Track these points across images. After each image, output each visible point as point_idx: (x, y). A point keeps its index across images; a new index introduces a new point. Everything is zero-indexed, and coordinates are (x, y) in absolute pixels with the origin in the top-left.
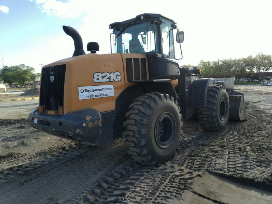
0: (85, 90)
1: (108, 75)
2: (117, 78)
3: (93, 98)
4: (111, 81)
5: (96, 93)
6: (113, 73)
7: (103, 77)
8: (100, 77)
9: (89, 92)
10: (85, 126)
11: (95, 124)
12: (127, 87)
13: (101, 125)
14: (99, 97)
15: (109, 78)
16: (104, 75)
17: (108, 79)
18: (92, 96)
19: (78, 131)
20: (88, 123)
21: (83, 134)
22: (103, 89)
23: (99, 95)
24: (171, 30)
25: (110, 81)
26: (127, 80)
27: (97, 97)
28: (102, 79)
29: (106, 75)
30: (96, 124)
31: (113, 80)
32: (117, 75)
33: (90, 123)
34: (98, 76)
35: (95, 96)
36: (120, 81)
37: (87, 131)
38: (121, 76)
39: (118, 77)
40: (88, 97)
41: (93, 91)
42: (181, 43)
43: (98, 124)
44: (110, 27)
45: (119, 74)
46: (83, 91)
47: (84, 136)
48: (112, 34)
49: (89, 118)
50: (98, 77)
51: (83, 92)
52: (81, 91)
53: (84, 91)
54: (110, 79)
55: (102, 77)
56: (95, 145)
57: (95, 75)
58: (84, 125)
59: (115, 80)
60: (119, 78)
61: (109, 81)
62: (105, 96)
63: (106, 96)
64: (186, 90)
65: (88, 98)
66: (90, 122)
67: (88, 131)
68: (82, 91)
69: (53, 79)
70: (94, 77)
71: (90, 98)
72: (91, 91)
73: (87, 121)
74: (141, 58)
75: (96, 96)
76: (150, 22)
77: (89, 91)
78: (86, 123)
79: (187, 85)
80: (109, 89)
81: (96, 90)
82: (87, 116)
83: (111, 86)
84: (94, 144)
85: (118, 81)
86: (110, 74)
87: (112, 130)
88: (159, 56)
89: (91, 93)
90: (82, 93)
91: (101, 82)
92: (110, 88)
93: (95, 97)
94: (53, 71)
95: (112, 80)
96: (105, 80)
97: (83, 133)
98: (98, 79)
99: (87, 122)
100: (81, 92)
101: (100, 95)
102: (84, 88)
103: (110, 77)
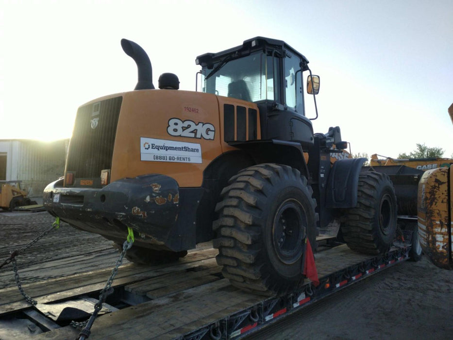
0: (152, 144)
1: (193, 127)
2: (207, 134)
3: (165, 161)
4: (197, 137)
5: (171, 153)
6: (202, 124)
7: (184, 129)
8: (179, 127)
9: (159, 150)
10: (149, 202)
11: (167, 200)
12: (223, 152)
13: (177, 204)
14: (176, 161)
15: (195, 132)
16: (186, 124)
17: (192, 132)
18: (164, 158)
19: (136, 209)
20: (155, 197)
21: (144, 216)
22: (182, 148)
23: (176, 157)
24: (300, 72)
25: (195, 137)
26: (225, 141)
27: (172, 161)
28: (183, 130)
29: (189, 126)
30: (170, 201)
31: (202, 136)
32: (208, 130)
33: (158, 197)
34: (176, 124)
35: (168, 158)
36: (213, 140)
37: (151, 212)
38: (214, 131)
39: (209, 132)
40: (157, 157)
41: (167, 148)
42: (316, 95)
43: (172, 200)
44: (198, 60)
45: (212, 128)
46: (149, 146)
47: (146, 221)
48: (198, 74)
49: (157, 189)
50: (176, 127)
51: (149, 148)
52: (145, 144)
53: (151, 147)
54: (196, 134)
55: (182, 127)
56: (162, 243)
57: (172, 122)
58: (148, 199)
59: (204, 136)
60: (211, 135)
61: (193, 136)
62: (185, 161)
63: (188, 162)
64: (322, 175)
65: (156, 160)
66: (159, 194)
67: (153, 212)
68: (147, 146)
69: (96, 123)
70: (169, 126)
71: (159, 160)
72: (162, 149)
73: (154, 193)
74: (249, 109)
75: (170, 158)
76: (267, 53)
77: (158, 148)
78: (151, 197)
79: (322, 167)
80: (193, 150)
81: (172, 148)
82: (154, 184)
83: (197, 146)
84: (162, 241)
85: (210, 139)
86: (196, 125)
87: (194, 223)
88: (281, 107)
89: (162, 153)
90: (146, 148)
91: (180, 136)
92: (195, 149)
93: (168, 160)
94: (98, 111)
95: (199, 136)
96: (187, 133)
97: (144, 214)
98: (175, 130)
99: (154, 195)
100: (144, 146)
101: (178, 158)
102: (151, 141)
103: (197, 130)
